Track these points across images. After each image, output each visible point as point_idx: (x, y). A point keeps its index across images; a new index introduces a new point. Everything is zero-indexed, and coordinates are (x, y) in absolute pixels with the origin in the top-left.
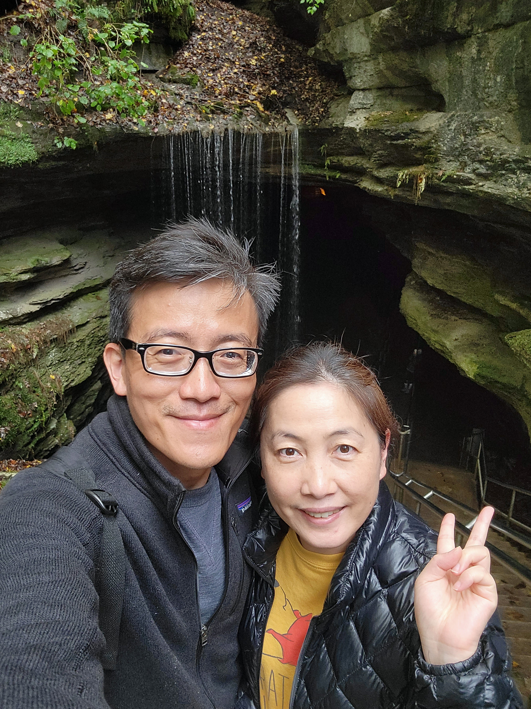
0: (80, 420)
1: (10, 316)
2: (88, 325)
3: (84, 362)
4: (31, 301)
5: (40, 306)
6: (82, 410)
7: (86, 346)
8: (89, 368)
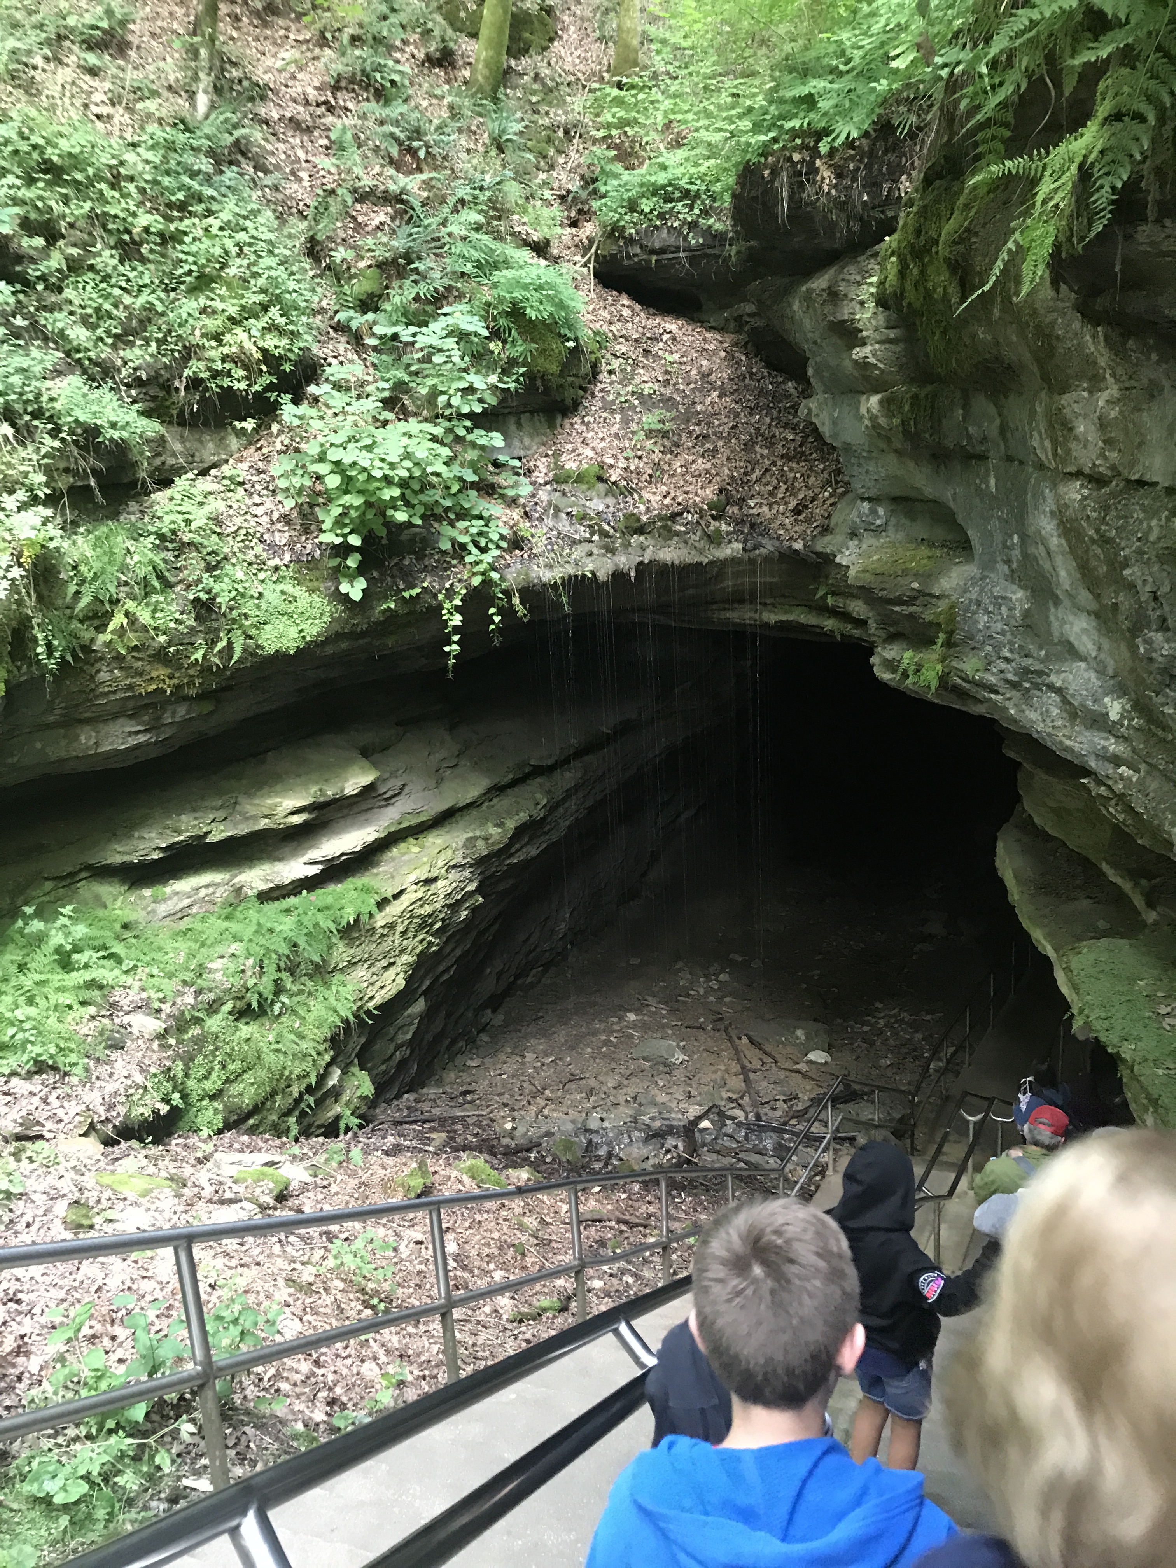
0: (385, 1072)
1: (271, 885)
2: (403, 897)
3: (394, 963)
4: (306, 858)
5: (321, 867)
6: (390, 1052)
7: (398, 934)
8: (402, 975)
